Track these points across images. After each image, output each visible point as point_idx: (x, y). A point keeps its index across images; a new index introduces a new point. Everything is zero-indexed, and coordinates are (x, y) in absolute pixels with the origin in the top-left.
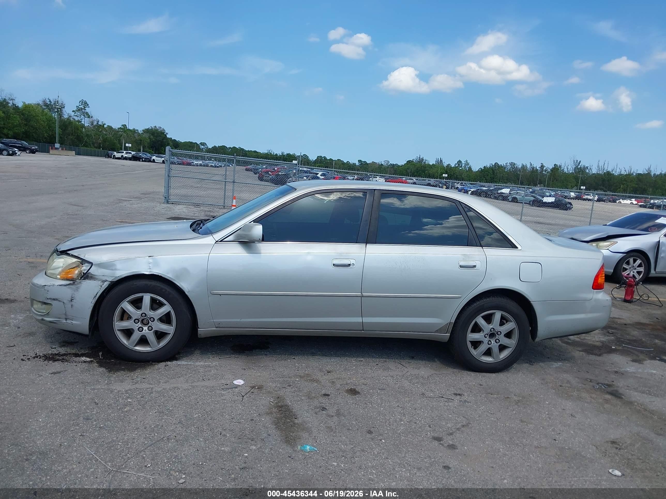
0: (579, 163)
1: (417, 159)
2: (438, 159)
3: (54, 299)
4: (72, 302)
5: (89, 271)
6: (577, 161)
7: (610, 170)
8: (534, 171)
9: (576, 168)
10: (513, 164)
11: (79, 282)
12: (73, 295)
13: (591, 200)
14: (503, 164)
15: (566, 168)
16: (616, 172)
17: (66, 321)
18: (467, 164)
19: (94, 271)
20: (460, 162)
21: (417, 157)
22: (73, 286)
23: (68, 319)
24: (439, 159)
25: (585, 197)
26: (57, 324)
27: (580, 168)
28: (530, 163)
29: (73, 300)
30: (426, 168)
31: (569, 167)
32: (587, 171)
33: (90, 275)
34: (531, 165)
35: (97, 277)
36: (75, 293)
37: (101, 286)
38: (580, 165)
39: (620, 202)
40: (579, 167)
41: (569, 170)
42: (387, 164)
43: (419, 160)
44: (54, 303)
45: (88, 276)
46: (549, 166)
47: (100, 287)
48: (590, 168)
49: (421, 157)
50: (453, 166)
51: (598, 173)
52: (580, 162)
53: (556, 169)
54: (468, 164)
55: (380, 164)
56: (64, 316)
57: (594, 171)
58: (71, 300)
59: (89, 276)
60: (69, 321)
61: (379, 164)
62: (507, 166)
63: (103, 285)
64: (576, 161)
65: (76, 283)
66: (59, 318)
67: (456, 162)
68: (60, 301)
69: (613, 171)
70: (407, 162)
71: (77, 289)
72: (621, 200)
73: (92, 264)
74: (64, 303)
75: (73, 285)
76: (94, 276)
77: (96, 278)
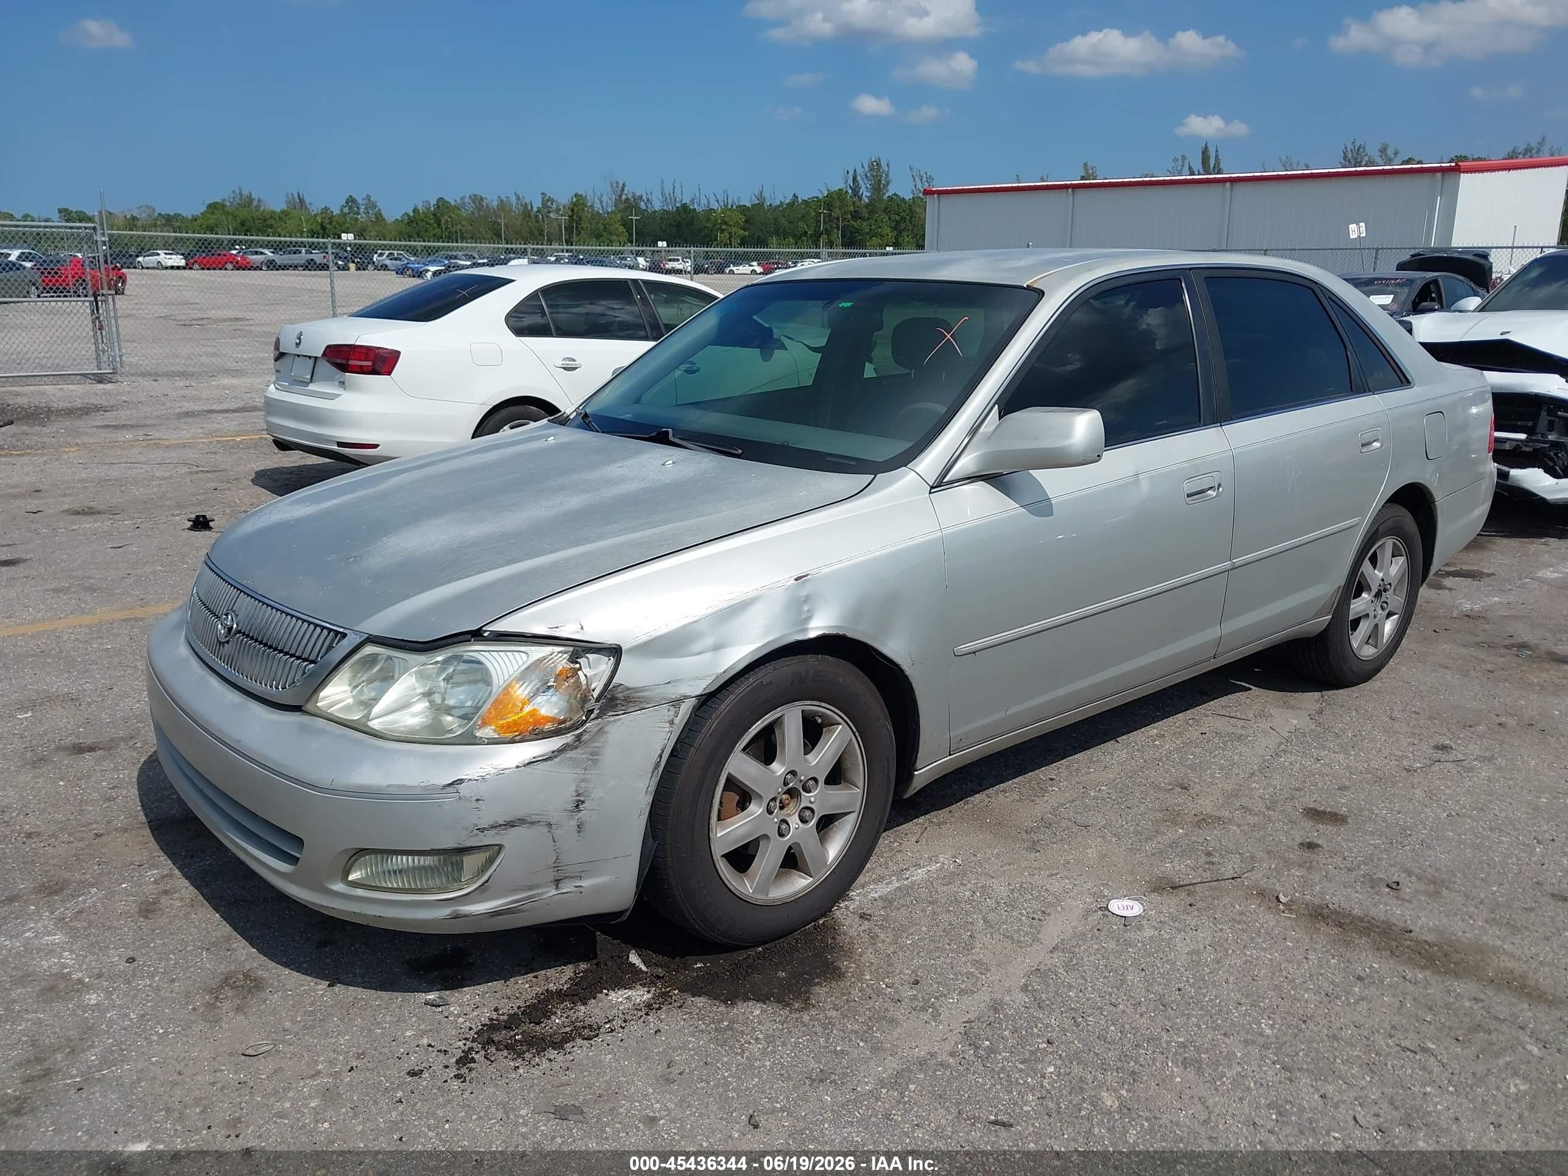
0: (623, 189)
1: (234, 198)
2: (292, 195)
3: (510, 824)
4: (579, 811)
5: (616, 680)
6: (617, 183)
7: (686, 200)
8: (527, 213)
9: (619, 200)
10: (477, 200)
11: (595, 730)
12: (583, 784)
13: (681, 271)
14: (455, 201)
15: (597, 201)
16: (699, 204)
17: (557, 888)
18: (371, 205)
19: (631, 673)
20: (351, 200)
21: (234, 192)
22: (578, 751)
23: (566, 877)
24: (296, 196)
25: (670, 265)
26: (527, 910)
27: (627, 199)
28: (515, 194)
29: (583, 802)
30: (265, 220)
31: (605, 199)
32: (643, 206)
33: (620, 695)
34: (518, 198)
35: (645, 694)
36: (588, 776)
37: (672, 722)
38: (626, 192)
39: (731, 272)
40: (624, 197)
41: (604, 205)
42: (149, 216)
43: (241, 199)
44: (507, 838)
45: (613, 698)
46: (563, 198)
47: (668, 725)
48: (648, 200)
49: (245, 193)
50: (336, 211)
51: (666, 208)
52: (624, 185)
53: (578, 206)
54: (374, 206)
55: (129, 217)
56: (551, 875)
57: (657, 206)
58: (578, 805)
59: (617, 699)
60: (567, 887)
61: (125, 217)
62: (464, 204)
63: (676, 714)
64: (615, 185)
65: (585, 738)
66: (531, 888)
67: (344, 203)
68: (532, 823)
69: (692, 201)
70: (210, 206)
71: (594, 758)
72: (732, 267)
73: (615, 652)
74: (550, 825)
75: (576, 747)
76: (636, 692)
77: (643, 697)
